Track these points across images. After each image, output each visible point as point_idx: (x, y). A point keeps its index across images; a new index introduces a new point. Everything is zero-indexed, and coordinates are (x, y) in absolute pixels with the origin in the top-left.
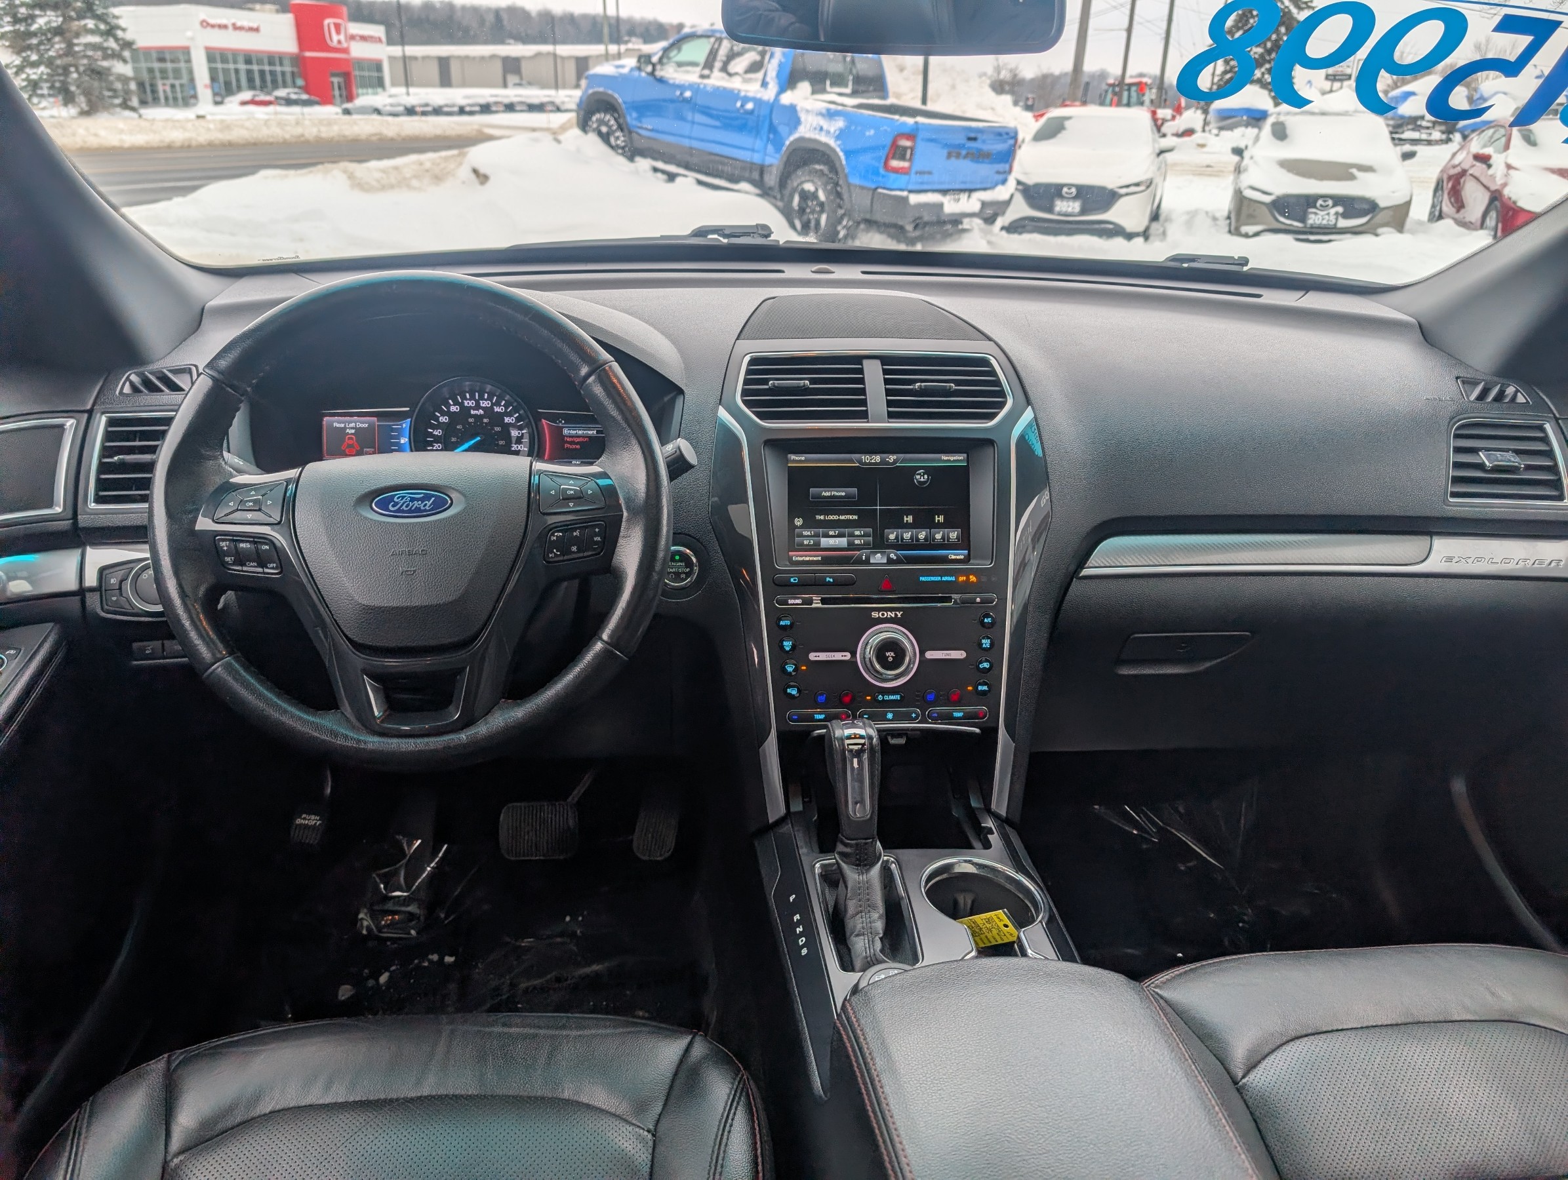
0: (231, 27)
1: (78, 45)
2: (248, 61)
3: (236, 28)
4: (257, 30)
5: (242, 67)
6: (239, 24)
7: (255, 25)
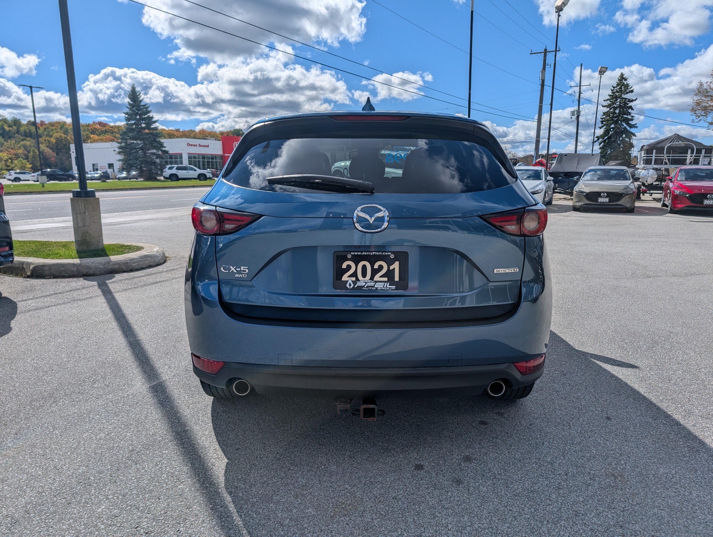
0: (198, 145)
1: (148, 153)
2: (204, 158)
3: (200, 146)
4: (208, 146)
5: (201, 160)
6: (201, 144)
7: (207, 145)
